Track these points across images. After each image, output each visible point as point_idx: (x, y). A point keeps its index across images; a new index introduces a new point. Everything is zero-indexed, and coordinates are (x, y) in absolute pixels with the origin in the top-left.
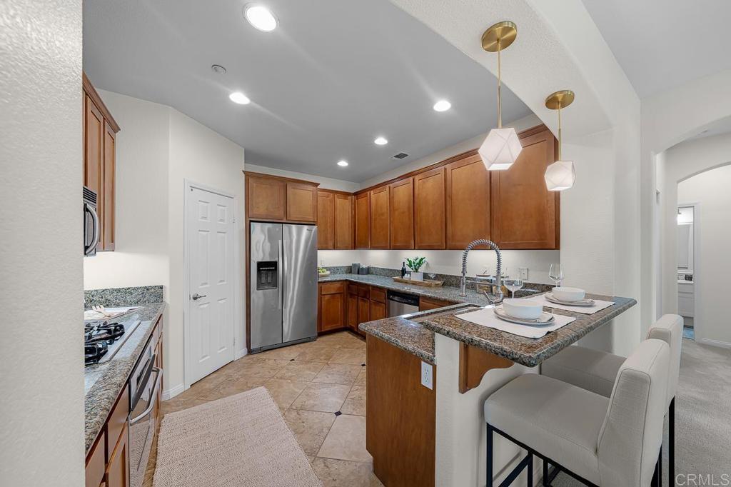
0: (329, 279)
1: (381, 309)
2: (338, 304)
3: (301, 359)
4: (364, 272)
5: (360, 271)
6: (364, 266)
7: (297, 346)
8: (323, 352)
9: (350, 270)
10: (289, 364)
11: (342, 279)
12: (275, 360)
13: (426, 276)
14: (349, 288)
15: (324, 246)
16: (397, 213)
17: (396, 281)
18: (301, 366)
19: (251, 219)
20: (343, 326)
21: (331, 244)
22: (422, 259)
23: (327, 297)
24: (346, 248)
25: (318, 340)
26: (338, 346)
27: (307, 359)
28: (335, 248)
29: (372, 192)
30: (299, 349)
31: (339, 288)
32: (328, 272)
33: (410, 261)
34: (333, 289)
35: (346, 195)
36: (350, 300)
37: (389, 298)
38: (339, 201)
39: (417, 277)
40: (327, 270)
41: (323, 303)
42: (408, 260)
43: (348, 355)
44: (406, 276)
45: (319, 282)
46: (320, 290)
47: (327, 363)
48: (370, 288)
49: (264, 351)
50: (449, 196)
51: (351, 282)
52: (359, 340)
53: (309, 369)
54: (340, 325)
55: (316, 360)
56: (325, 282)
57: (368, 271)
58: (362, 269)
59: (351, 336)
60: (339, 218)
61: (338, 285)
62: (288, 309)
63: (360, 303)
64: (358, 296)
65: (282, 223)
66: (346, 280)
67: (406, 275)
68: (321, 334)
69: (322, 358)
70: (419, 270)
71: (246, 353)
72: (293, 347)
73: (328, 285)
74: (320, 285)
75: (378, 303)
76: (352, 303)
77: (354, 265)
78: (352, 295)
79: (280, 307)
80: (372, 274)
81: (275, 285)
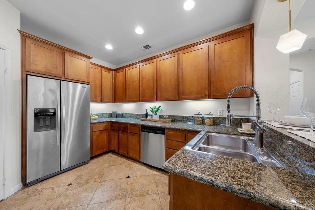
0: (97, 121)
1: (137, 137)
2: (105, 137)
3: (78, 181)
4: (120, 116)
5: (117, 116)
6: (120, 113)
7: (74, 170)
8: (95, 171)
9: (111, 115)
10: (67, 190)
11: (107, 120)
12: (52, 189)
13: (161, 117)
14: (112, 126)
15: (95, 100)
16: (144, 80)
17: (143, 120)
18: (78, 189)
19: (28, 73)
20: (108, 150)
21: (99, 99)
22: (160, 107)
23: (97, 133)
24: (109, 102)
25: (91, 162)
26: (106, 165)
27: (83, 181)
28: (102, 101)
29: (127, 69)
30: (76, 172)
31: (105, 127)
32: (97, 117)
33: (152, 109)
34: (101, 127)
35: (109, 70)
36: (113, 133)
37: (142, 131)
38: (105, 73)
39: (156, 117)
40: (96, 116)
41: (94, 137)
42: (151, 108)
43: (115, 171)
44: (149, 118)
45: (91, 124)
46: (92, 128)
47: (101, 182)
48: (128, 125)
49: (41, 181)
50: (181, 70)
51: (113, 122)
52: (120, 158)
53: (86, 191)
54: (106, 149)
55: (92, 180)
56: (96, 123)
57: (122, 116)
58: (119, 114)
59: (114, 156)
60: (104, 83)
61: (105, 124)
62: (66, 144)
63: (121, 135)
64: (119, 130)
65: (61, 80)
66: (110, 121)
67: (148, 116)
68: (92, 158)
69: (95, 177)
70: (157, 114)
71: (22, 187)
72: (71, 172)
73: (98, 125)
74: (93, 125)
75: (134, 134)
76: (114, 135)
77: (114, 112)
78: (114, 130)
79: (58, 144)
80: (125, 117)
81: (54, 127)
